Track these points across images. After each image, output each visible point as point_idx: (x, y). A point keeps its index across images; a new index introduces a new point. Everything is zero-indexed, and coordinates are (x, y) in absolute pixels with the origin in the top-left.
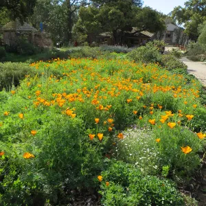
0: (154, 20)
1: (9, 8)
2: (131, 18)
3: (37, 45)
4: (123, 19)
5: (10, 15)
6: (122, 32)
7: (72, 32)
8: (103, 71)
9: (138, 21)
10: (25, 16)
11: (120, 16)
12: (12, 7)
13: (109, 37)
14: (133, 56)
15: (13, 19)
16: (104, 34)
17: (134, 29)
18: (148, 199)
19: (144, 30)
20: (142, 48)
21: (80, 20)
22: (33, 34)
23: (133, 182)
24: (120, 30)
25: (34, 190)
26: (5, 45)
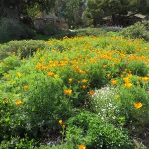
0: (145, 4)
1: (40, 3)
2: (127, 5)
3: (57, 28)
4: (120, 6)
5: (40, 8)
6: (119, 16)
7: (82, 18)
8: (98, 45)
9: (132, 6)
10: (50, 8)
11: (117, 4)
12: (41, 3)
13: (109, 20)
14: (123, 34)
15: (42, 11)
16: (105, 18)
17: (130, 13)
18: (101, 141)
19: (138, 13)
20: (131, 27)
21: (88, 8)
22: (55, 20)
23: (91, 127)
24: (118, 14)
25: (19, 126)
26: (36, 29)
